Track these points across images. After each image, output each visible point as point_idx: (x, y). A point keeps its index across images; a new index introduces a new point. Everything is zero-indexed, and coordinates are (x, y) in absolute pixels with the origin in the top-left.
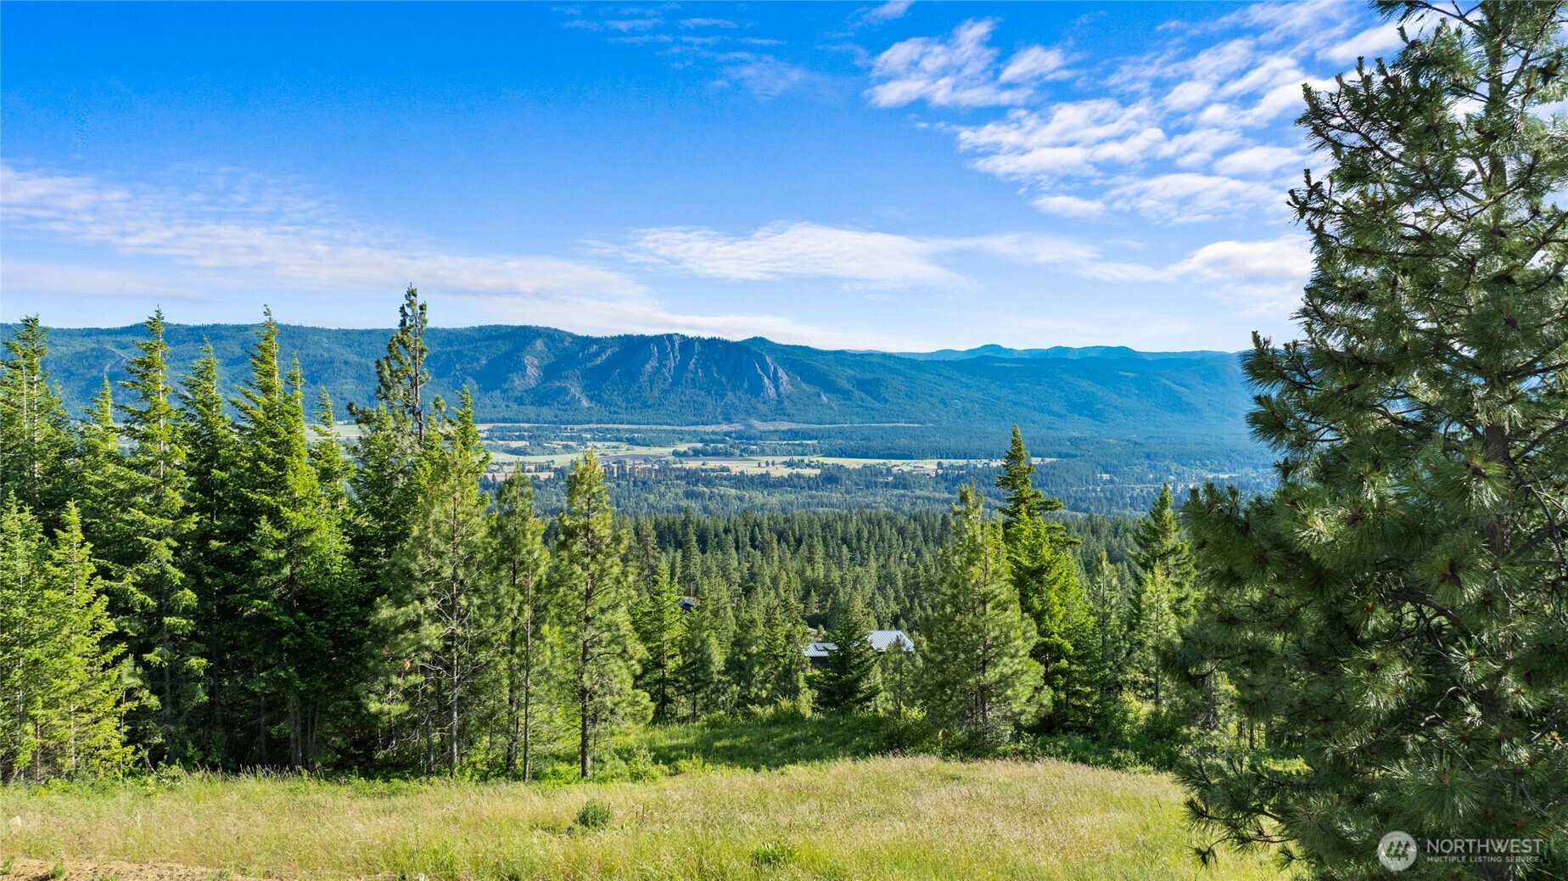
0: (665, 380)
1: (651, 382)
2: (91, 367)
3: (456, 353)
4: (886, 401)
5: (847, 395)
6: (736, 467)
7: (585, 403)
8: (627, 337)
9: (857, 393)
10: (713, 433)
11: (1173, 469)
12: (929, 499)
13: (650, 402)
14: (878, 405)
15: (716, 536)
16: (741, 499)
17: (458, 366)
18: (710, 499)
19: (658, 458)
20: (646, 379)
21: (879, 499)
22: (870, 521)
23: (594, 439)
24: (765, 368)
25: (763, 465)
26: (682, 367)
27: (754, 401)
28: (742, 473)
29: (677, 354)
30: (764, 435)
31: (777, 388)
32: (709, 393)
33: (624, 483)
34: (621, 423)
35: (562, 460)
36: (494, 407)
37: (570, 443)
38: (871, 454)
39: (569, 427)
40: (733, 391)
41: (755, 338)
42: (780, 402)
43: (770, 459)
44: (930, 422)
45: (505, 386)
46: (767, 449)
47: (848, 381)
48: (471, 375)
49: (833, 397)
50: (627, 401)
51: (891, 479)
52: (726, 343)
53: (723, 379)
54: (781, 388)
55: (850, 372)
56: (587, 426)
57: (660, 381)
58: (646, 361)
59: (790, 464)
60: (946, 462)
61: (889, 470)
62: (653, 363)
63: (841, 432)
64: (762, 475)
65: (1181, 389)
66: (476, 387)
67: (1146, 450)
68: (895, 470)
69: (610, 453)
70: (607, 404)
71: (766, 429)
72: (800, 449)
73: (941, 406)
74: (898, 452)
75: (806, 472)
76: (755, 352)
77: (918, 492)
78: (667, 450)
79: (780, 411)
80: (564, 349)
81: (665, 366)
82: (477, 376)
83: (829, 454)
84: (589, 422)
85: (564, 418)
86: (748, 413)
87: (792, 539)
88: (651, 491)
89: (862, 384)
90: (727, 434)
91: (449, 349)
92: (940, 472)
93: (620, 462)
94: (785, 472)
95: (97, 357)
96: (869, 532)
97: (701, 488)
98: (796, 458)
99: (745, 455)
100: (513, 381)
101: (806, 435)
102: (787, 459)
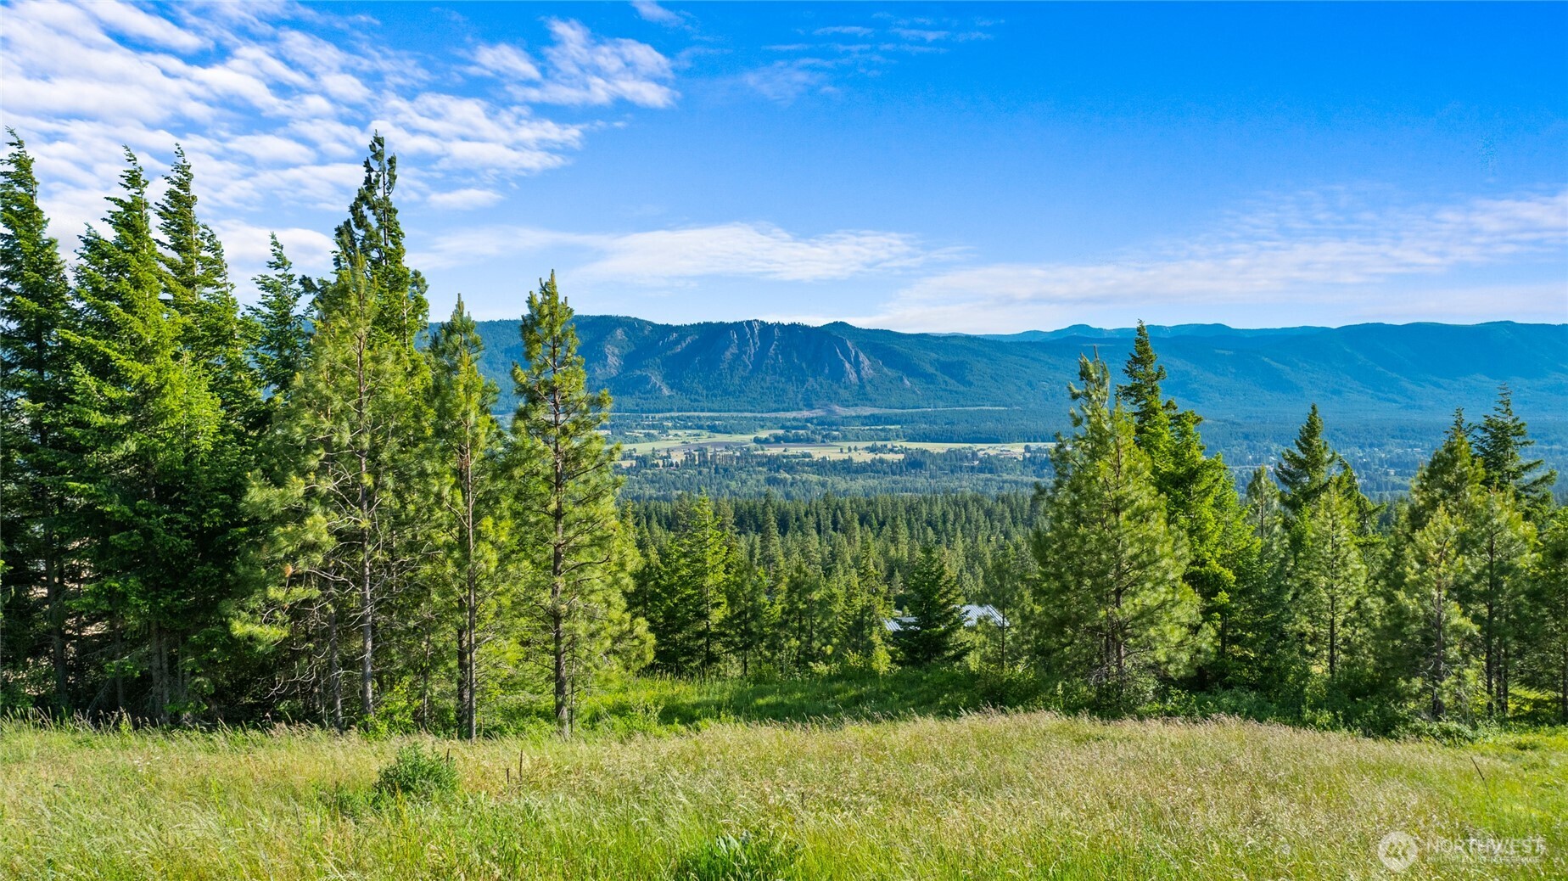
0: (746, 366)
1: (732, 369)
4: (970, 384)
5: (929, 378)
6: (817, 453)
7: (666, 391)
8: (706, 324)
9: (940, 377)
10: (794, 419)
11: (1273, 449)
12: (1016, 483)
13: (731, 388)
14: (962, 388)
15: (797, 519)
16: (824, 485)
18: (792, 485)
19: (739, 445)
20: (726, 365)
21: (964, 483)
22: (956, 503)
23: (675, 427)
24: (846, 353)
25: (846, 450)
26: (762, 353)
27: (835, 386)
28: (824, 458)
29: (757, 340)
30: (847, 421)
31: (858, 372)
32: (789, 379)
33: (705, 470)
34: (702, 411)
35: (643, 448)
37: (652, 431)
38: (955, 438)
39: (650, 415)
40: (815, 377)
41: (836, 323)
42: (862, 387)
43: (853, 445)
44: (1017, 404)
46: (849, 435)
47: (931, 364)
49: (915, 381)
50: (708, 389)
51: (976, 463)
52: (806, 328)
53: (804, 365)
54: (863, 373)
55: (934, 355)
56: (668, 415)
57: (741, 368)
58: (727, 348)
59: (872, 450)
60: (1033, 445)
61: (974, 454)
62: (734, 350)
63: (924, 416)
64: (844, 461)
65: (1281, 366)
67: (1245, 430)
68: (981, 454)
69: (692, 441)
70: (687, 392)
71: (848, 414)
72: (883, 434)
73: (1028, 389)
74: (983, 436)
75: (890, 457)
76: (836, 337)
77: (1005, 476)
78: (749, 437)
79: (862, 396)
80: (644, 338)
81: (745, 353)
83: (912, 439)
84: (670, 411)
85: (645, 407)
86: (830, 399)
87: (875, 522)
88: (732, 478)
89: (946, 368)
90: (807, 420)
92: (1028, 455)
93: (702, 450)
94: (868, 457)
96: (955, 514)
97: (783, 475)
98: (879, 444)
99: (827, 441)
100: (593, 371)
101: (889, 420)
102: (870, 444)
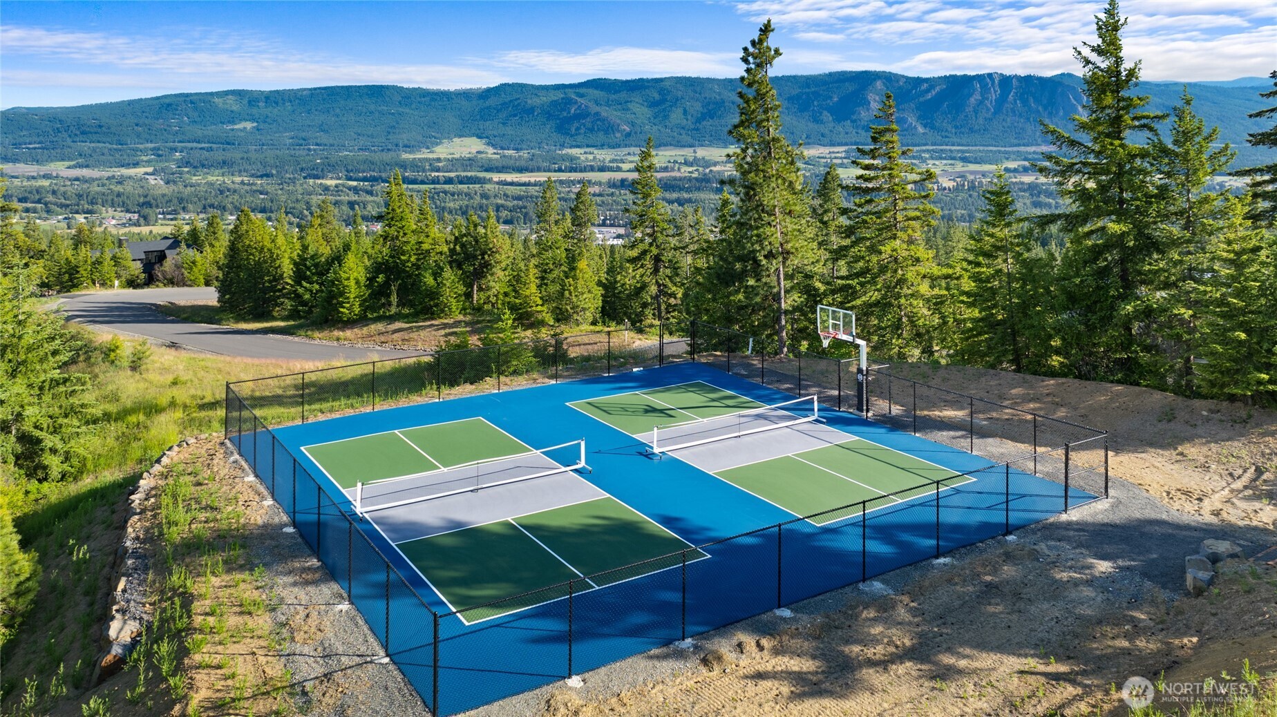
0: (988, 110)
1: (976, 112)
2: (563, 110)
3: (814, 93)
7: (921, 130)
8: (952, 76)
10: (1036, 152)
13: (976, 127)
17: (815, 103)
20: (970, 109)
23: (933, 158)
26: (1002, 100)
29: (997, 88)
32: (1028, 119)
34: (953, 145)
36: (847, 133)
40: (1050, 116)
41: (1064, 74)
45: (854, 117)
48: (826, 109)
50: (956, 127)
52: (1040, 79)
53: (1040, 108)
56: (926, 148)
57: (984, 111)
58: (971, 96)
62: (977, 96)
66: (831, 118)
70: (939, 130)
76: (1068, 86)
80: (900, 88)
81: (987, 99)
82: (831, 110)
84: (925, 145)
91: (807, 90)
95: (566, 104)
100: (860, 113)
